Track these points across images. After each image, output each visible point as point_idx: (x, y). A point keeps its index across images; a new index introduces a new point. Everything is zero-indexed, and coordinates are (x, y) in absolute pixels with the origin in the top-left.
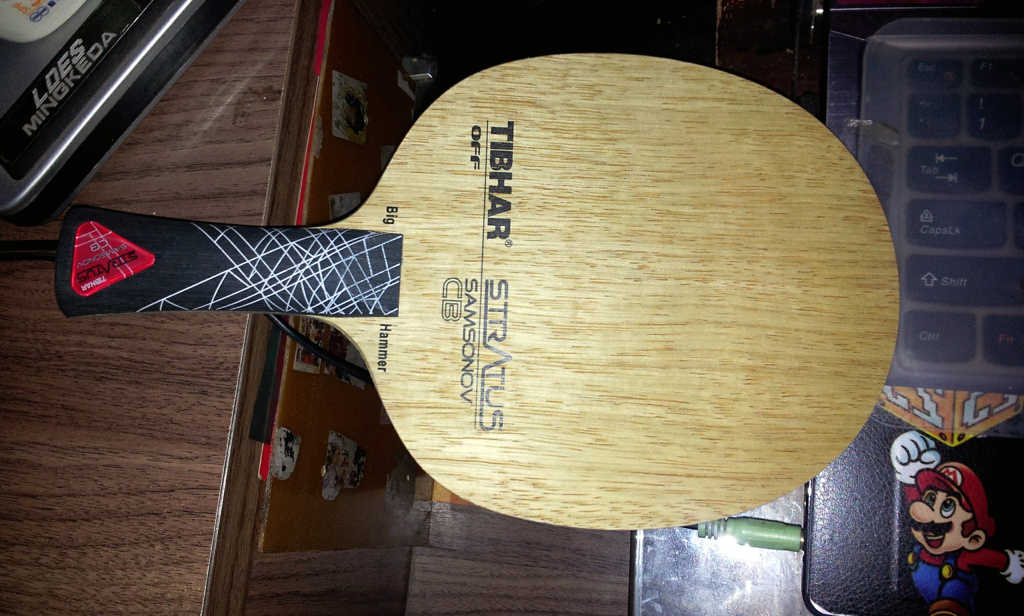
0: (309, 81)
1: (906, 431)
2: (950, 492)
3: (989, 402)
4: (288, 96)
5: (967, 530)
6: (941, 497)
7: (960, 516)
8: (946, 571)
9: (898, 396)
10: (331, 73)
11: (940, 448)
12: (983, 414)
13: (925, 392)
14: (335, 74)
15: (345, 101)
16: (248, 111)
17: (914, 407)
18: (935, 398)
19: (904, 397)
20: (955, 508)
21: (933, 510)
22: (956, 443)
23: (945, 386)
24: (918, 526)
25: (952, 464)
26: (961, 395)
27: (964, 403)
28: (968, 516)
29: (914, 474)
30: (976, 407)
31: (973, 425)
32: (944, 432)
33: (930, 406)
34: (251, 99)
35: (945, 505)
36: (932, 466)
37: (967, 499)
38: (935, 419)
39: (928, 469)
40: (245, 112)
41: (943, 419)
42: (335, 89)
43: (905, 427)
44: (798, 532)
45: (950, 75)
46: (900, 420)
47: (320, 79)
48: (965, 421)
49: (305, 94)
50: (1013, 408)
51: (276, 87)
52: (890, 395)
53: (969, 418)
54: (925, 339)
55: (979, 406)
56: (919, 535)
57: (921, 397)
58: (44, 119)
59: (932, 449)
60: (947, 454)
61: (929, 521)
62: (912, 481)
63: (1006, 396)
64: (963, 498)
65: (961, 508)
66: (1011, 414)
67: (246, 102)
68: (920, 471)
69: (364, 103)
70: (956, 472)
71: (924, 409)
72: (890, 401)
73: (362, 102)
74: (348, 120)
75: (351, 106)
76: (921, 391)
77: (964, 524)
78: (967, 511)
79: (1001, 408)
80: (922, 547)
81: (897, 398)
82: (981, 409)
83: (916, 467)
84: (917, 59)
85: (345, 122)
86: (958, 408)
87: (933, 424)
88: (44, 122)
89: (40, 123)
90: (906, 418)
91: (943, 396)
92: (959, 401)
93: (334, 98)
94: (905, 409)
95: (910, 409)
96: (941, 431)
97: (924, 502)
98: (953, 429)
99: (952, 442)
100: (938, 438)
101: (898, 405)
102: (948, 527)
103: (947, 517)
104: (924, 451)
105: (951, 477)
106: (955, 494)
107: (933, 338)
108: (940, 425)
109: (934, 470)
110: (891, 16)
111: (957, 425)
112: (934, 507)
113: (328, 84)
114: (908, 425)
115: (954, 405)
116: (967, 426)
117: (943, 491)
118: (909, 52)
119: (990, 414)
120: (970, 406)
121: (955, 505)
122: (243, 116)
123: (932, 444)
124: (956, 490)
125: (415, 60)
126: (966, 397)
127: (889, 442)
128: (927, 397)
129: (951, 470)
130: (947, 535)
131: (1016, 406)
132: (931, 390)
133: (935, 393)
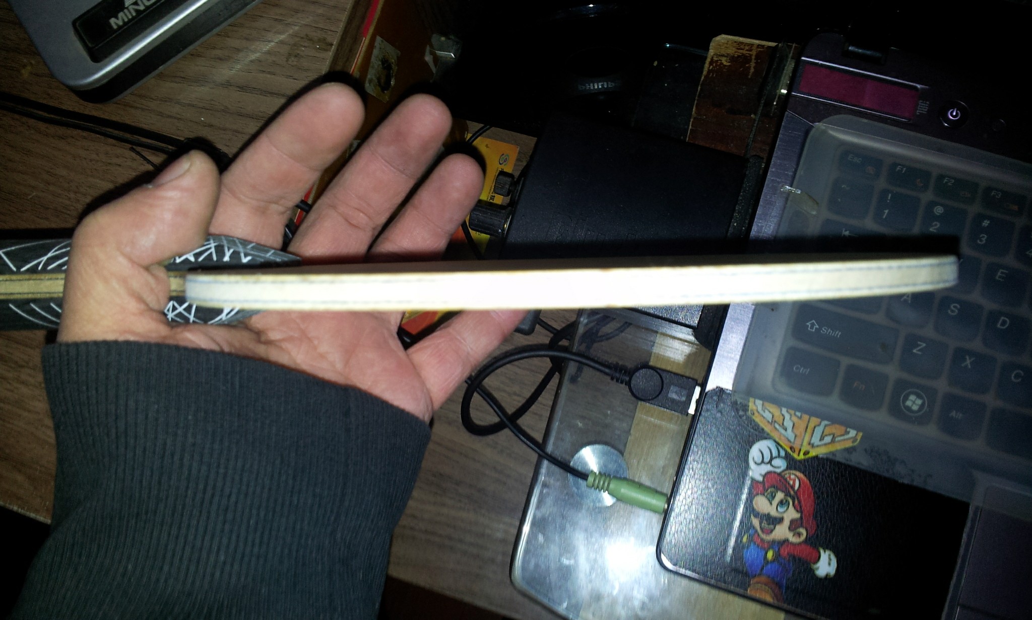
0: (356, 40)
1: (766, 438)
2: (787, 494)
3: (834, 431)
4: (337, 50)
5: (794, 526)
6: (780, 496)
7: (791, 514)
8: (770, 555)
9: (766, 411)
10: (375, 37)
11: (788, 457)
12: (828, 439)
13: (787, 412)
14: (379, 39)
15: (380, 63)
16: (302, 53)
17: (775, 422)
18: (795, 419)
19: (770, 412)
20: (789, 507)
21: (771, 504)
22: (802, 457)
23: (804, 411)
24: (757, 515)
25: (794, 472)
26: (814, 421)
27: (815, 427)
28: (797, 515)
29: (763, 473)
30: (823, 432)
31: (818, 446)
32: (794, 446)
33: (788, 424)
34: (306, 44)
35: (781, 503)
36: (778, 471)
37: (800, 502)
38: (790, 434)
39: (775, 472)
40: (298, 54)
41: (796, 436)
42: (376, 52)
43: (765, 435)
44: (664, 499)
45: (870, 170)
46: (763, 429)
47: (366, 41)
48: (812, 442)
49: (351, 51)
50: (852, 440)
51: (329, 39)
52: (760, 408)
53: (816, 440)
54: (798, 371)
55: (826, 432)
56: (756, 522)
57: (783, 415)
58: (130, 17)
59: (782, 457)
60: (792, 464)
61: (766, 512)
62: (761, 479)
63: (848, 430)
64: (796, 502)
65: (793, 509)
66: (849, 444)
67: (302, 46)
68: (769, 473)
69: (395, 67)
70: (796, 479)
71: (783, 424)
72: (758, 412)
73: (393, 66)
74: (379, 79)
75: (384, 68)
76: (784, 410)
77: (792, 522)
78: (797, 511)
79: (842, 438)
80: (756, 531)
81: (764, 412)
82: (826, 435)
83: (766, 468)
84: (849, 150)
85: (376, 81)
86: (809, 430)
87: (787, 438)
88: (130, 21)
89: (126, 20)
90: (767, 429)
91: (800, 418)
92: (811, 425)
93: (373, 59)
94: (768, 422)
95: (773, 422)
96: (792, 445)
97: (766, 497)
98: (802, 445)
99: (799, 455)
100: (789, 450)
101: (764, 418)
102: (780, 520)
103: (781, 513)
104: (776, 457)
105: (791, 483)
106: (790, 496)
107: (804, 372)
108: (792, 440)
109: (779, 474)
110: (837, 111)
111: (805, 443)
112: (773, 503)
113: (371, 46)
114: (768, 434)
115: (807, 428)
116: (813, 446)
117: (783, 491)
118: (843, 143)
119: (833, 441)
120: (818, 432)
121: (789, 504)
122: (296, 56)
123: (783, 453)
124: (792, 492)
125: (443, 39)
126: (817, 423)
127: (751, 444)
128: (787, 417)
129: (793, 477)
130: (778, 527)
131: (854, 439)
132: (792, 412)
133: (795, 414)
